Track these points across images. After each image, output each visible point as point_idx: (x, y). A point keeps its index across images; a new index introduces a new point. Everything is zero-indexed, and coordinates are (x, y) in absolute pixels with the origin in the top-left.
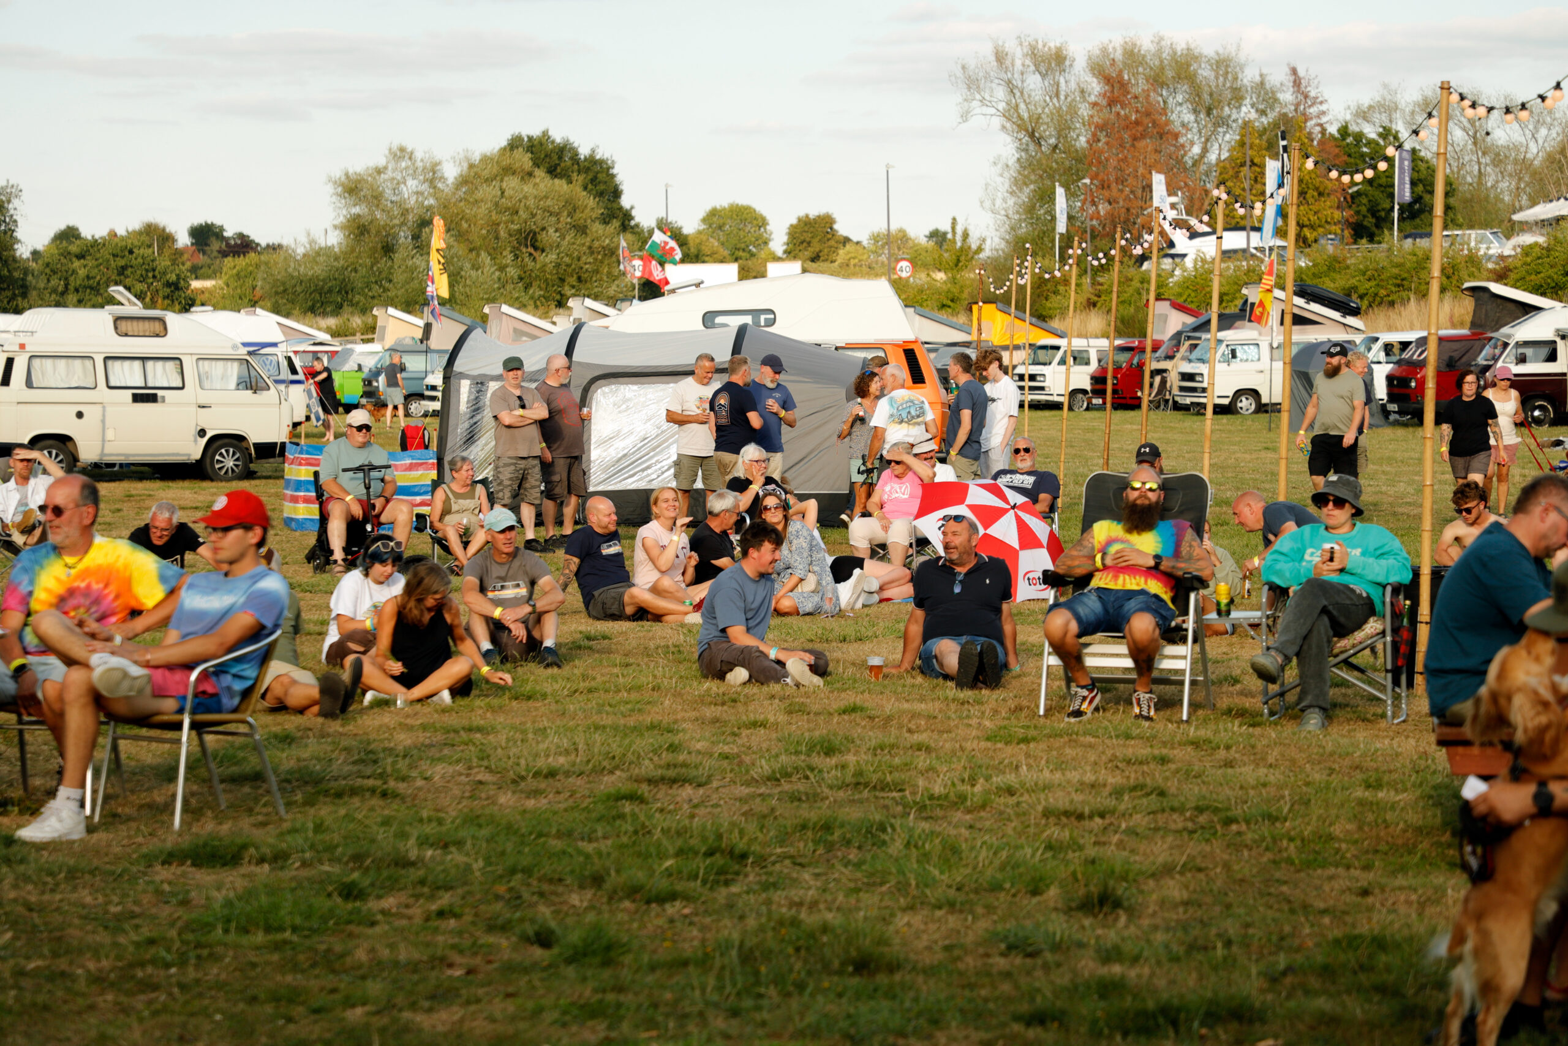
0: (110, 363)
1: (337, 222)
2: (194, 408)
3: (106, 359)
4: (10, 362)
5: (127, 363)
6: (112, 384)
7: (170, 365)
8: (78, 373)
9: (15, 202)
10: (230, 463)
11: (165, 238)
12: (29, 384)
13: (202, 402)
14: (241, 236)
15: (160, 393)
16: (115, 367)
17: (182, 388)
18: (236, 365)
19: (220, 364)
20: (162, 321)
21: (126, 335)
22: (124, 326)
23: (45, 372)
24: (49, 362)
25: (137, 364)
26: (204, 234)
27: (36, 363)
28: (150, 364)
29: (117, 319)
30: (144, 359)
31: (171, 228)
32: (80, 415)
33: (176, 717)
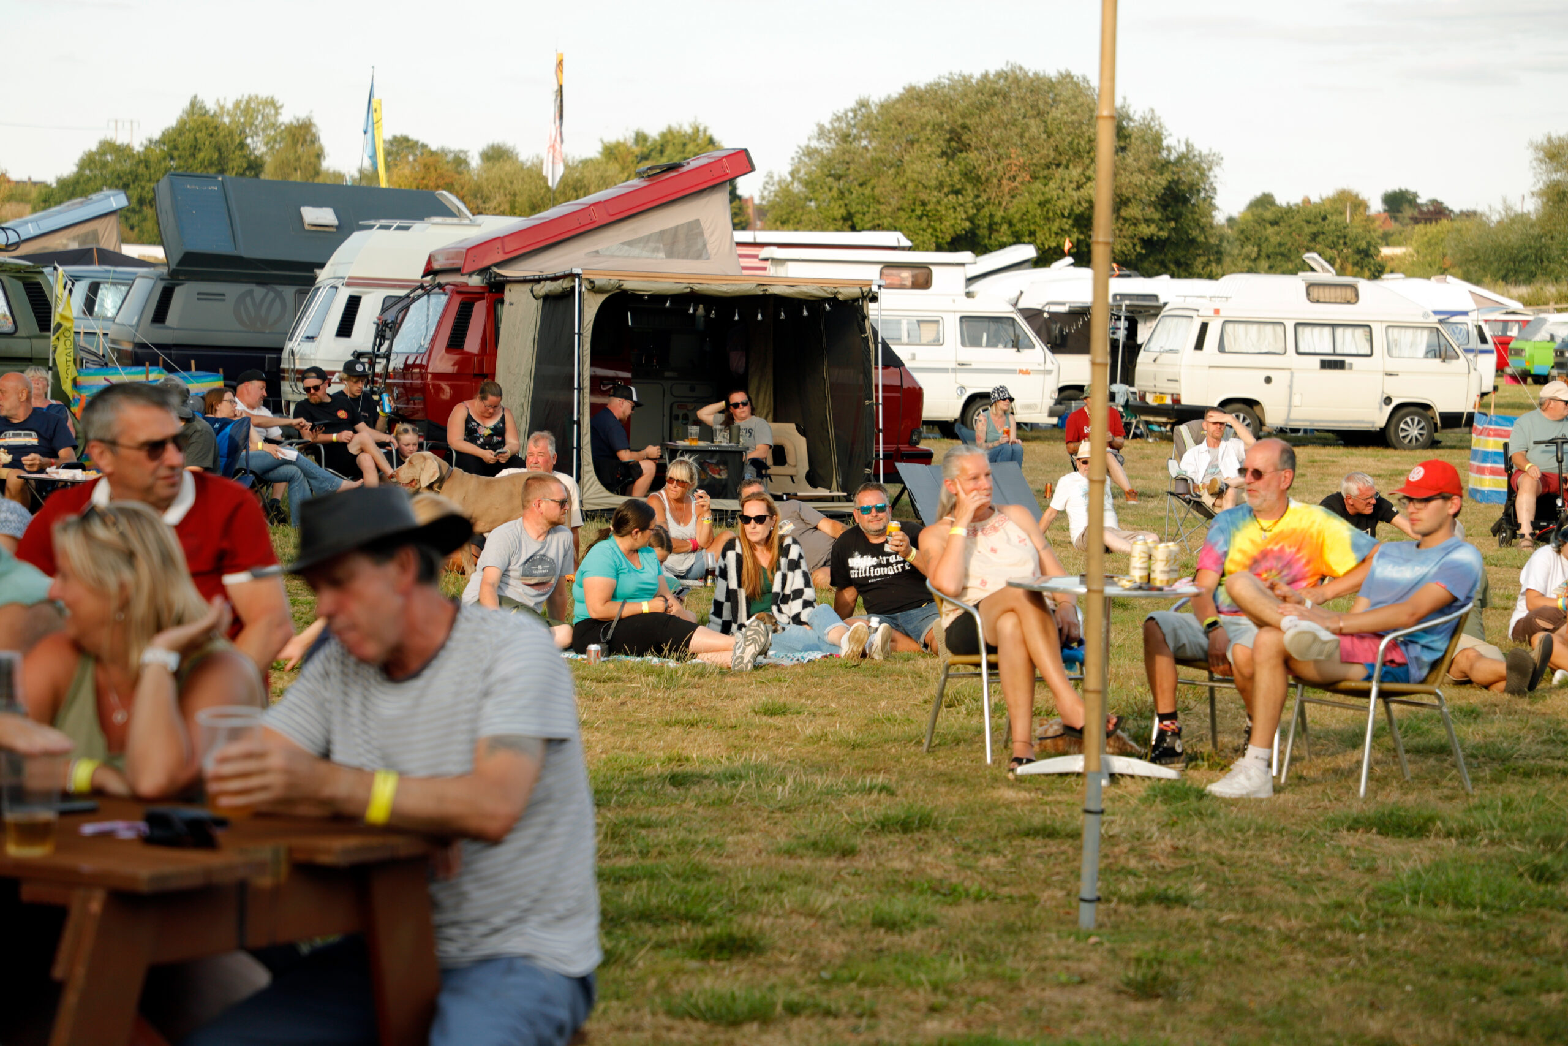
0: (1300, 329)
1: (1536, 189)
2: (1381, 376)
3: (1297, 325)
4: (1204, 327)
5: (1317, 330)
6: (1301, 350)
7: (1360, 333)
8: (1269, 338)
9: (1216, 170)
10: (1414, 432)
11: (1359, 205)
12: (1221, 348)
13: (1389, 369)
14: (1435, 203)
15: (1347, 360)
16: (1305, 333)
17: (1371, 355)
18: (1426, 333)
19: (1410, 332)
20: (1354, 288)
21: (1318, 302)
22: (1315, 293)
23: (1238, 337)
24: (1242, 327)
25: (1327, 331)
26: (1397, 202)
27: (1229, 328)
28: (1339, 331)
29: (1310, 286)
30: (1333, 326)
31: (1364, 195)
32: (1268, 380)
33: (1364, 685)
